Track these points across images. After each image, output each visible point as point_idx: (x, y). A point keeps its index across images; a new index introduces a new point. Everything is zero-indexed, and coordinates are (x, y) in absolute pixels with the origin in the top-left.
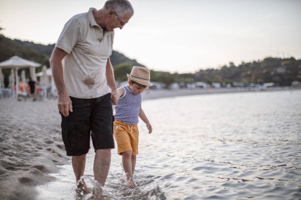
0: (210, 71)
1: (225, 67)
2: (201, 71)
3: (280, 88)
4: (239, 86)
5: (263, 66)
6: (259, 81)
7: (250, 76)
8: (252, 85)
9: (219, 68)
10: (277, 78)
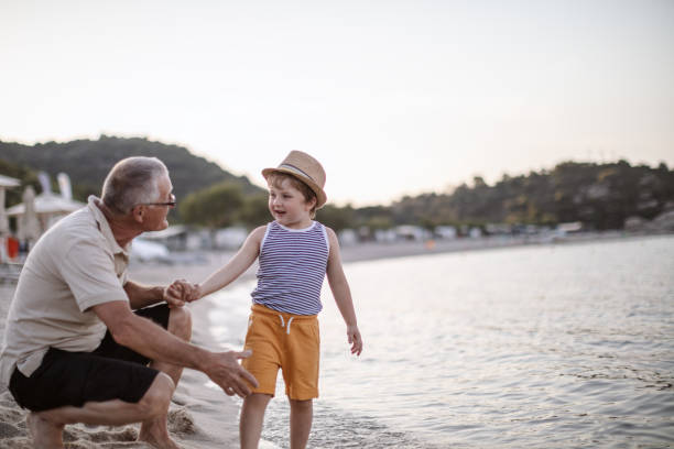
0: (428, 199)
1: (462, 189)
2: (406, 199)
3: (591, 235)
4: (500, 233)
5: (554, 182)
6: (546, 218)
7: (524, 207)
8: (531, 229)
9: (450, 192)
10: (590, 211)
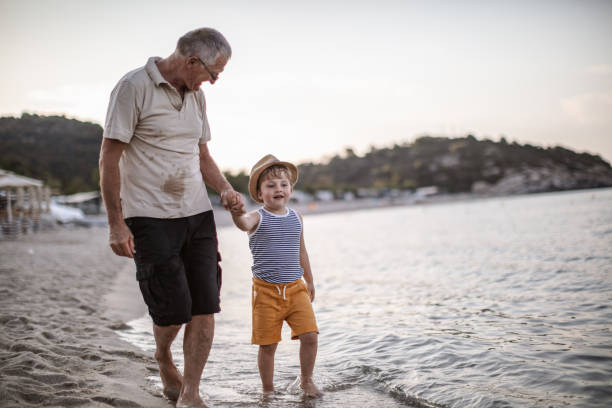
0: (308, 168)
1: (336, 159)
3: (446, 197)
5: (413, 153)
6: (407, 184)
7: (387, 175)
8: (395, 192)
9: (326, 162)
10: (443, 178)
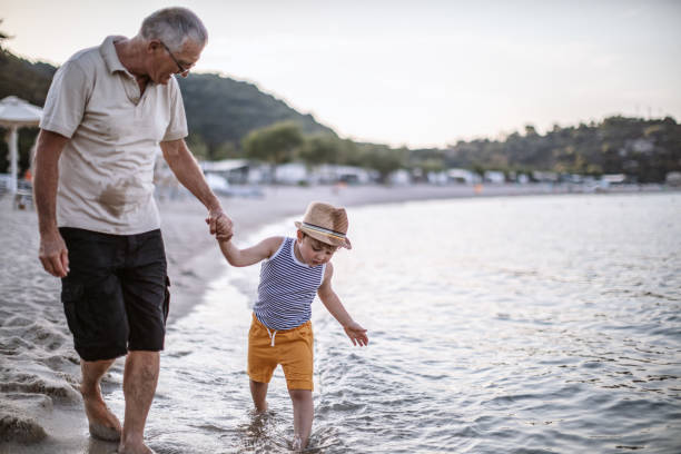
0: (481, 144)
1: (514, 137)
2: (461, 143)
3: (635, 187)
4: (547, 181)
5: (601, 135)
6: (591, 169)
7: (571, 158)
8: (576, 178)
9: (502, 139)
10: (634, 164)
